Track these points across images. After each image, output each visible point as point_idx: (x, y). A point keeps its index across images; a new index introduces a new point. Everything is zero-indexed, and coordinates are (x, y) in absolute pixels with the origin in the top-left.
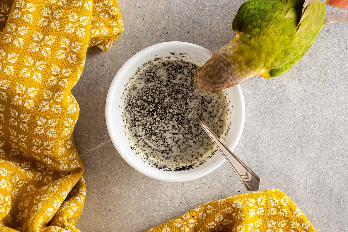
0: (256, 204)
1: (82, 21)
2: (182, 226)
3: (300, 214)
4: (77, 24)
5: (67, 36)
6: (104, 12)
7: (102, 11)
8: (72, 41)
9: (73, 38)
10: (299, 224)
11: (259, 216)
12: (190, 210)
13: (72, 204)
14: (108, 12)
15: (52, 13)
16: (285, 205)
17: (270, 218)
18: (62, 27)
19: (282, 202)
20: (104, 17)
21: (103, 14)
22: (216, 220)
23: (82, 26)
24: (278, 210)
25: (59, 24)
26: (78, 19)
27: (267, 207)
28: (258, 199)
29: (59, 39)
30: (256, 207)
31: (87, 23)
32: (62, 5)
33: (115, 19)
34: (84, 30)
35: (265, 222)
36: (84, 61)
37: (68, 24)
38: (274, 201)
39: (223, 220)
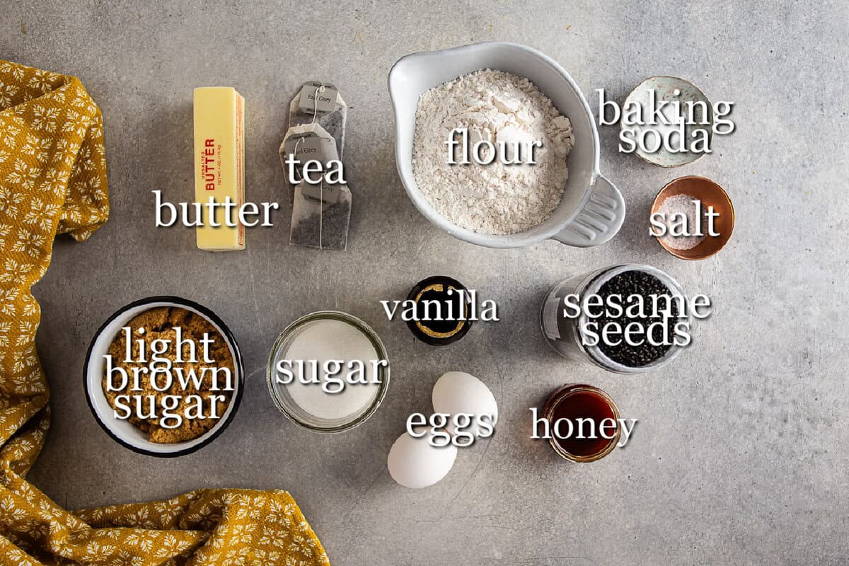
0: (251, 505)
1: (48, 211)
2: (163, 513)
3: (306, 528)
4: (41, 214)
5: (26, 226)
6: (88, 194)
7: (85, 192)
8: (33, 233)
9: (35, 230)
10: (303, 539)
11: (252, 520)
12: (179, 495)
13: (24, 442)
14: (92, 196)
15: (11, 196)
16: (289, 514)
17: (268, 524)
18: (21, 216)
19: (286, 509)
20: (86, 200)
21: (85, 197)
22: (201, 512)
23: (47, 217)
24: (279, 518)
25: (16, 212)
26: (44, 208)
27: (265, 511)
28: (256, 499)
29: (16, 229)
30: (250, 508)
31: (55, 212)
32: (27, 187)
33: (99, 206)
34: (50, 221)
35: (260, 528)
36: (49, 257)
37: (28, 212)
38: (275, 506)
39: (210, 515)
